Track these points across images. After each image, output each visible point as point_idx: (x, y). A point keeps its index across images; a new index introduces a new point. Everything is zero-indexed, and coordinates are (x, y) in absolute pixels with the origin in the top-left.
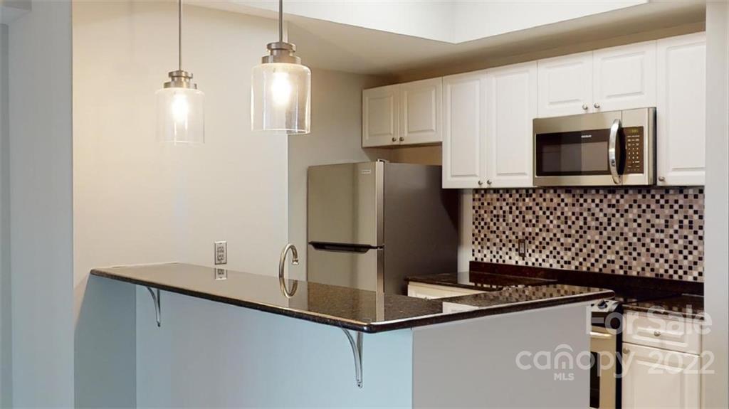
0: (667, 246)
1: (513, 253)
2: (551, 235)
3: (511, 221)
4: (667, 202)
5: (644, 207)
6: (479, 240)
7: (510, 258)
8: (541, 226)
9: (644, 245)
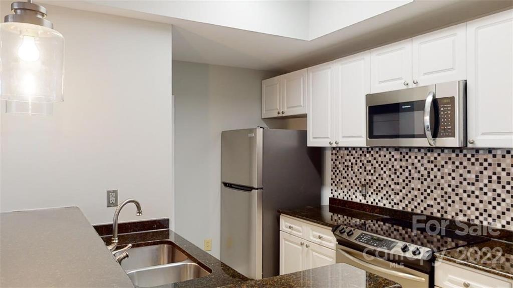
0: (477, 197)
1: (358, 194)
2: (385, 183)
3: (356, 170)
6: (336, 182)
7: (356, 197)
8: (377, 175)
9: (457, 194)
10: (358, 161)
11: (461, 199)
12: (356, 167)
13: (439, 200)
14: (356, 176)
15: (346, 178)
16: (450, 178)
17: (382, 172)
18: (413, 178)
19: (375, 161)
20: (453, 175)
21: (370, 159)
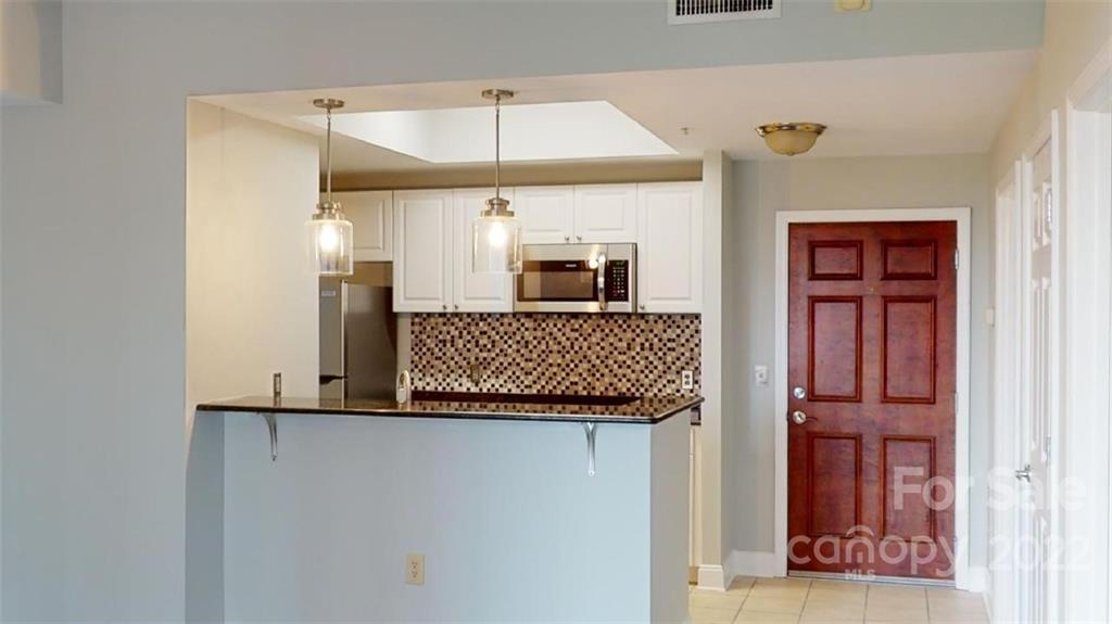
0: (629, 367)
1: (464, 380)
2: (510, 360)
3: (461, 346)
4: (629, 326)
5: (607, 331)
6: (420, 367)
7: (460, 385)
8: (498, 351)
9: (607, 366)
10: (465, 332)
11: (611, 371)
12: (461, 341)
13: (585, 375)
14: (461, 355)
15: (440, 358)
16: (598, 348)
17: (506, 346)
18: (551, 352)
19: (494, 333)
20: (602, 344)
21: (485, 329)
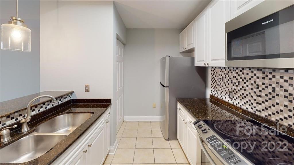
2: (248, 93)
6: (213, 87)
7: (225, 98)
8: (241, 87)
10: (227, 76)
14: (226, 85)
15: (219, 85)
18: (278, 95)
19: (239, 77)
